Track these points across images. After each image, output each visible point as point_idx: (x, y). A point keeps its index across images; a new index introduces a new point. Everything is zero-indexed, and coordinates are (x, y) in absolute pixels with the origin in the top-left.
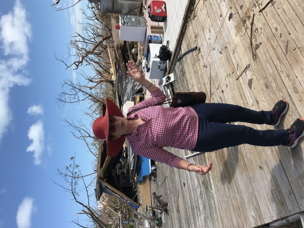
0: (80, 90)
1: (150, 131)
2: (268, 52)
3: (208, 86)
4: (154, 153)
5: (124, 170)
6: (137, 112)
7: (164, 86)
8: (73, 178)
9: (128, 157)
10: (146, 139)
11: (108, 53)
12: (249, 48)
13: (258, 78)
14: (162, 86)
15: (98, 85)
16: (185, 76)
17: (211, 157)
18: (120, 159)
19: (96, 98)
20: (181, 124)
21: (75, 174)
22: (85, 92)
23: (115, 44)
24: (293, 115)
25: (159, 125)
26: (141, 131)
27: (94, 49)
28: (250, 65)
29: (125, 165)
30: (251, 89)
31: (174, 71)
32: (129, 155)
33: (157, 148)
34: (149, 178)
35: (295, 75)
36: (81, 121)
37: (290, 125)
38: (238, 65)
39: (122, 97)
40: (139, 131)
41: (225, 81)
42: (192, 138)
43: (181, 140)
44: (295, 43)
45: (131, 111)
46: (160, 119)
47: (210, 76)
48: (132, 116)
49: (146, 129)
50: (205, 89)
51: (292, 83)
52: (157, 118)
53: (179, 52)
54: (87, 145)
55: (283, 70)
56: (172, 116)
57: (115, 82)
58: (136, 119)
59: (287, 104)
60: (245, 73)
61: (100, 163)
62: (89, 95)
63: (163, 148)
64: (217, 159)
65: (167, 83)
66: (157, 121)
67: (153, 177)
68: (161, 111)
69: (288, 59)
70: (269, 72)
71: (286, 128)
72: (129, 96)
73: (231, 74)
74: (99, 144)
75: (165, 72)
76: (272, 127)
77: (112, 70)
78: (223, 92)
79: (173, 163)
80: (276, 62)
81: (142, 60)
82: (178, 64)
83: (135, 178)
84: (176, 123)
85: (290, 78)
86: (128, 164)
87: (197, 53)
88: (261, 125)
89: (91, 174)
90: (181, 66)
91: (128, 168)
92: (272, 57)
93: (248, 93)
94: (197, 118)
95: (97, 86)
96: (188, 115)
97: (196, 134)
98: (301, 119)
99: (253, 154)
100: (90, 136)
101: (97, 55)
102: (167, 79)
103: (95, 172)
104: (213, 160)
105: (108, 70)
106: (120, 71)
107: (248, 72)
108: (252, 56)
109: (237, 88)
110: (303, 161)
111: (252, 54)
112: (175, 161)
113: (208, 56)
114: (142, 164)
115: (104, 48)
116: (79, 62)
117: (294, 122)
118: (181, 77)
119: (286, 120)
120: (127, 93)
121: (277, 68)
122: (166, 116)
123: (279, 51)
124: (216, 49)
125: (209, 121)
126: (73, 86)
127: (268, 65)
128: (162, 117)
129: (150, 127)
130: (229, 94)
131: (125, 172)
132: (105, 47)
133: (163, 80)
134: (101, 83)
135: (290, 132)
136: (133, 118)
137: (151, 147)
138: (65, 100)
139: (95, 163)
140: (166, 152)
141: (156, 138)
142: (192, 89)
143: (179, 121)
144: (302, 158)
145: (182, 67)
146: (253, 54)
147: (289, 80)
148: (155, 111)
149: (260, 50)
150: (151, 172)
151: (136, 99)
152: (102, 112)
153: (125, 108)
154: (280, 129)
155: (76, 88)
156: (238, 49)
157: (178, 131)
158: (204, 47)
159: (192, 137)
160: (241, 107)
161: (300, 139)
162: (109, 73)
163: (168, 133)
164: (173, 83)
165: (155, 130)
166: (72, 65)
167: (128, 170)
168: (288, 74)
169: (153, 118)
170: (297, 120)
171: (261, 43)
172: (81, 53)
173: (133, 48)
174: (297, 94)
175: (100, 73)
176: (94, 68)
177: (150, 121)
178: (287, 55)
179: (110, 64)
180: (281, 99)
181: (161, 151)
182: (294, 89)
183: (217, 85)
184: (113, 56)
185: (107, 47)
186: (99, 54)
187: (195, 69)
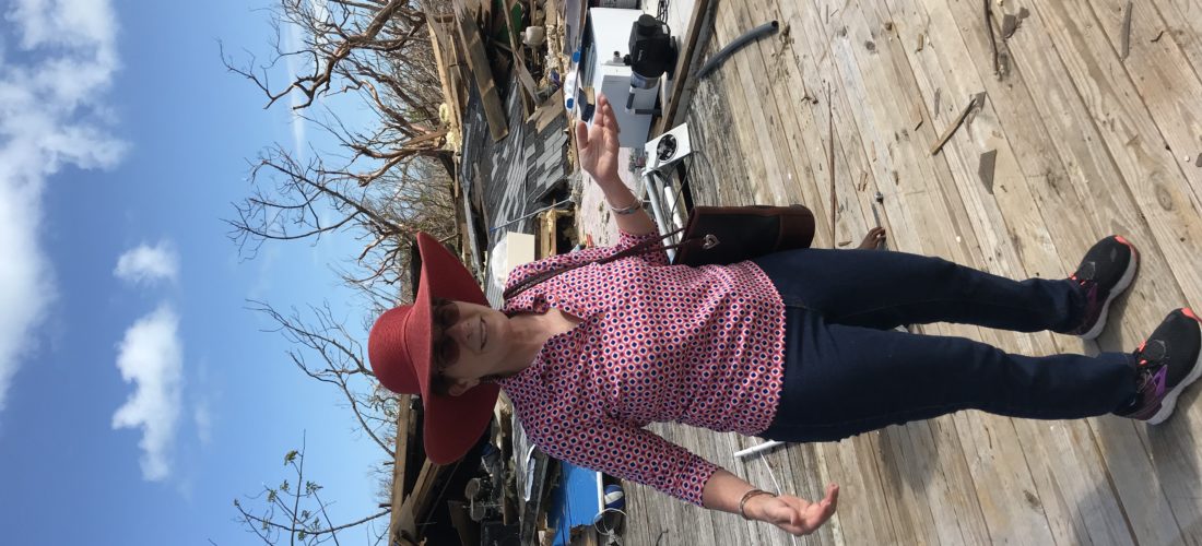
0: (323, 189)
1: (596, 360)
2: (1054, 46)
3: (823, 177)
4: (613, 448)
5: (497, 503)
6: (543, 284)
7: (650, 175)
8: (296, 534)
9: (515, 452)
10: (579, 391)
11: (429, 43)
12: (978, 30)
13: (1019, 149)
14: (644, 173)
15: (392, 168)
16: (731, 136)
17: (838, 455)
18: (483, 461)
19: (387, 219)
20: (715, 334)
21: (304, 518)
22: (341, 197)
23: (458, 11)
24: (1156, 294)
25: (629, 335)
26: (562, 361)
27: (375, 29)
28: (987, 99)
29: (500, 482)
30: (991, 192)
31: (689, 117)
32: (518, 447)
33: (622, 427)
34: (594, 535)
35: (1161, 141)
36: (326, 312)
37: (1143, 333)
38: (938, 95)
39: (486, 217)
40: (552, 359)
41: (890, 159)
42: (758, 390)
43: (719, 394)
44: (1159, 13)
45: (520, 279)
46: (636, 312)
47: (829, 138)
48: (525, 299)
49: (580, 353)
50: (811, 189)
51: (1150, 172)
52: (621, 308)
53: (707, 43)
54: (350, 403)
55: (1113, 120)
56: (681, 300)
57: (459, 158)
58: (540, 314)
59: (1133, 253)
60: (968, 128)
61: (401, 477)
62: (357, 206)
63: (645, 428)
64: (861, 463)
65: (661, 164)
66: (622, 321)
67: (611, 532)
68: (639, 280)
69: (1132, 76)
70: (1062, 126)
71: (1129, 347)
72: (515, 213)
73: (911, 131)
74: (397, 400)
75: (656, 118)
76: (1074, 342)
77: (447, 110)
78: (880, 200)
79: (686, 485)
80: (1088, 87)
81: (563, 71)
82: (705, 91)
83: (542, 534)
84: (696, 330)
85: (1142, 150)
86: (514, 481)
87: (780, 49)
88: (1034, 334)
89: (368, 519)
90: (716, 97)
91: (511, 495)
92: (1069, 66)
93: (980, 207)
94: (778, 307)
95: (387, 173)
96: (745, 298)
97: (776, 372)
98: (1186, 313)
99: (1001, 449)
100: (362, 369)
101: (388, 50)
102: (664, 147)
103: (383, 510)
104: (847, 469)
105: (429, 109)
106: (479, 116)
107: (978, 125)
108: (992, 62)
109: (938, 186)
110: (1196, 477)
111: (992, 55)
112: (694, 480)
113: (822, 60)
114: (567, 479)
115: (415, 22)
116: (315, 79)
117: (1160, 323)
118: (719, 141)
119: (1128, 314)
120: (508, 201)
121: (1092, 109)
122: (659, 302)
123: (1098, 44)
124: (852, 33)
125: (828, 322)
126: (294, 172)
127: (1055, 97)
128: (642, 304)
129: (594, 346)
130: (906, 208)
131: (503, 510)
132: (419, 19)
133: (646, 150)
134: (405, 159)
135: (1143, 362)
136: (529, 308)
137: (599, 421)
138: (262, 230)
139: (382, 476)
140: (658, 440)
141: (617, 388)
142: (763, 188)
143: (708, 322)
144: (1191, 468)
145: (720, 101)
146: (996, 54)
147: (1139, 157)
148: (614, 279)
149: (1024, 40)
150: (601, 510)
151: (542, 224)
152: (408, 272)
153: (500, 261)
154: (1106, 350)
155: (307, 181)
156: (936, 34)
157: (706, 359)
158: (806, 26)
159: (760, 383)
160: (953, 266)
161: (1186, 390)
162: (436, 122)
163: (667, 369)
164: (687, 162)
165: (615, 356)
166: (290, 89)
167: (513, 504)
168: (1135, 134)
169: (608, 310)
170: (1174, 316)
171: (1025, 13)
172: (326, 42)
173: (527, 22)
174: (1168, 213)
175: (400, 119)
176: (377, 99)
177: (595, 321)
178: (1129, 58)
179: (439, 85)
180: (1110, 234)
181: (640, 438)
182: (1158, 195)
183: (856, 172)
184: (449, 55)
185: (424, 21)
186: (398, 48)
187: (771, 111)
